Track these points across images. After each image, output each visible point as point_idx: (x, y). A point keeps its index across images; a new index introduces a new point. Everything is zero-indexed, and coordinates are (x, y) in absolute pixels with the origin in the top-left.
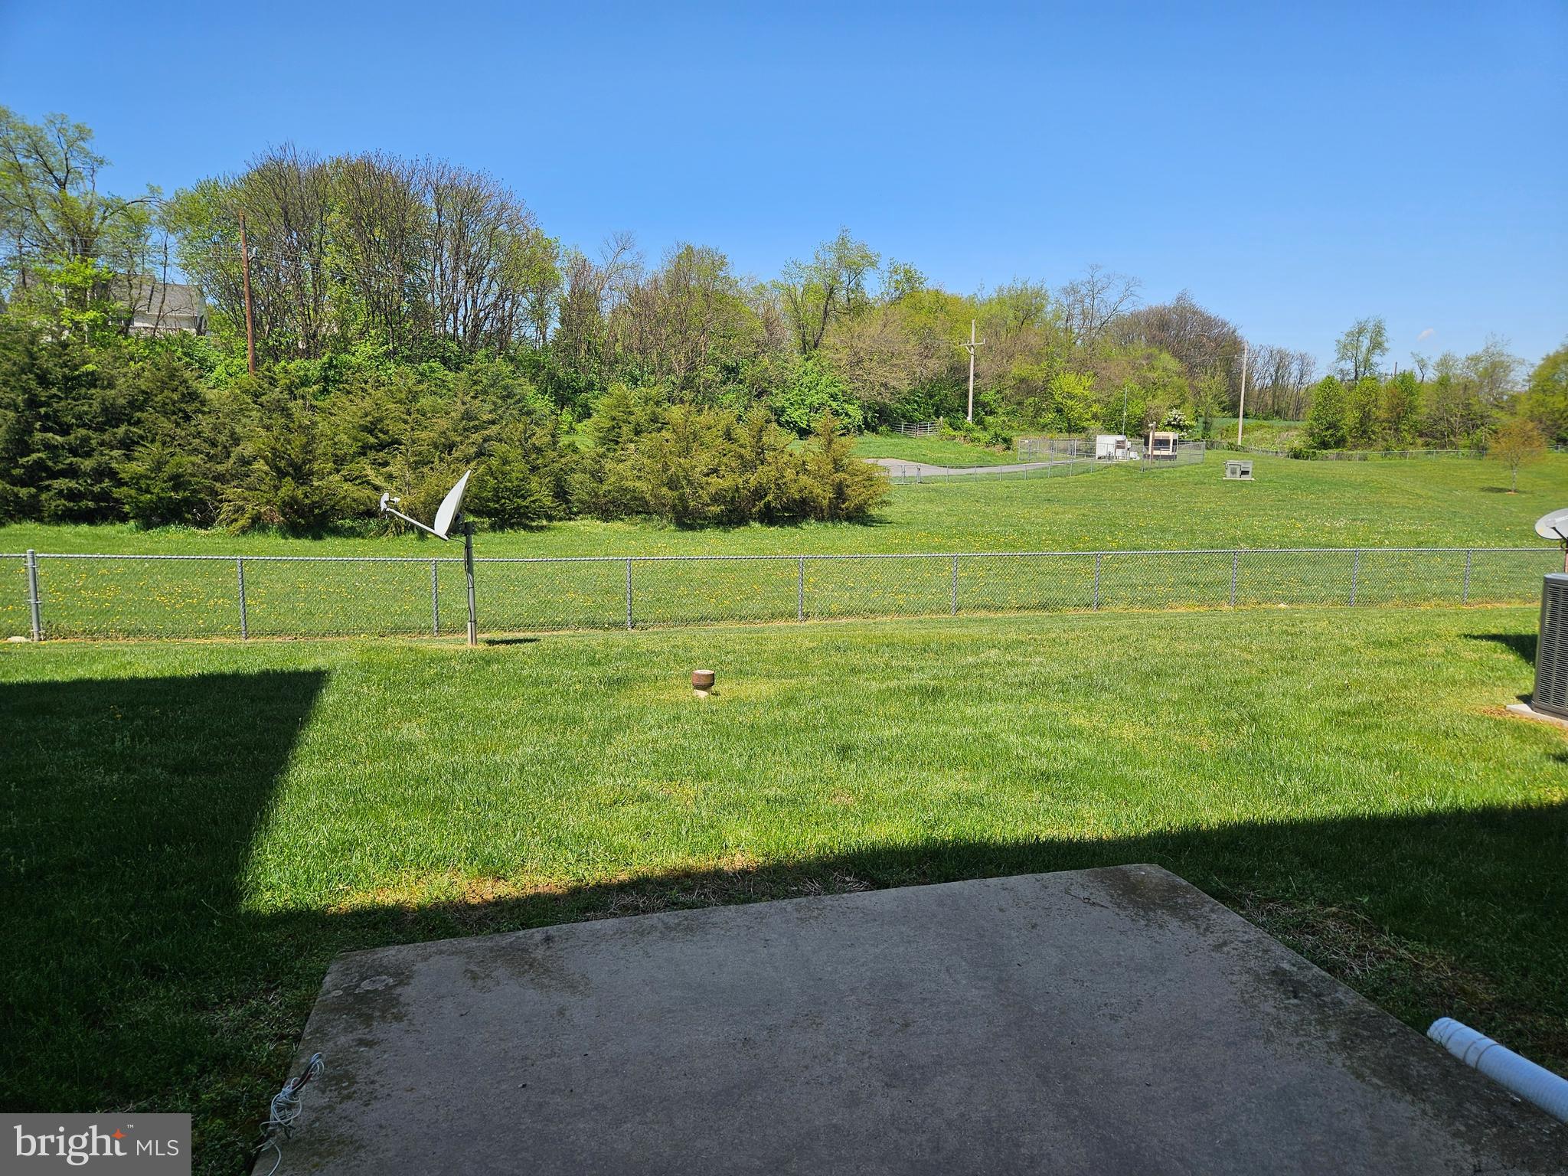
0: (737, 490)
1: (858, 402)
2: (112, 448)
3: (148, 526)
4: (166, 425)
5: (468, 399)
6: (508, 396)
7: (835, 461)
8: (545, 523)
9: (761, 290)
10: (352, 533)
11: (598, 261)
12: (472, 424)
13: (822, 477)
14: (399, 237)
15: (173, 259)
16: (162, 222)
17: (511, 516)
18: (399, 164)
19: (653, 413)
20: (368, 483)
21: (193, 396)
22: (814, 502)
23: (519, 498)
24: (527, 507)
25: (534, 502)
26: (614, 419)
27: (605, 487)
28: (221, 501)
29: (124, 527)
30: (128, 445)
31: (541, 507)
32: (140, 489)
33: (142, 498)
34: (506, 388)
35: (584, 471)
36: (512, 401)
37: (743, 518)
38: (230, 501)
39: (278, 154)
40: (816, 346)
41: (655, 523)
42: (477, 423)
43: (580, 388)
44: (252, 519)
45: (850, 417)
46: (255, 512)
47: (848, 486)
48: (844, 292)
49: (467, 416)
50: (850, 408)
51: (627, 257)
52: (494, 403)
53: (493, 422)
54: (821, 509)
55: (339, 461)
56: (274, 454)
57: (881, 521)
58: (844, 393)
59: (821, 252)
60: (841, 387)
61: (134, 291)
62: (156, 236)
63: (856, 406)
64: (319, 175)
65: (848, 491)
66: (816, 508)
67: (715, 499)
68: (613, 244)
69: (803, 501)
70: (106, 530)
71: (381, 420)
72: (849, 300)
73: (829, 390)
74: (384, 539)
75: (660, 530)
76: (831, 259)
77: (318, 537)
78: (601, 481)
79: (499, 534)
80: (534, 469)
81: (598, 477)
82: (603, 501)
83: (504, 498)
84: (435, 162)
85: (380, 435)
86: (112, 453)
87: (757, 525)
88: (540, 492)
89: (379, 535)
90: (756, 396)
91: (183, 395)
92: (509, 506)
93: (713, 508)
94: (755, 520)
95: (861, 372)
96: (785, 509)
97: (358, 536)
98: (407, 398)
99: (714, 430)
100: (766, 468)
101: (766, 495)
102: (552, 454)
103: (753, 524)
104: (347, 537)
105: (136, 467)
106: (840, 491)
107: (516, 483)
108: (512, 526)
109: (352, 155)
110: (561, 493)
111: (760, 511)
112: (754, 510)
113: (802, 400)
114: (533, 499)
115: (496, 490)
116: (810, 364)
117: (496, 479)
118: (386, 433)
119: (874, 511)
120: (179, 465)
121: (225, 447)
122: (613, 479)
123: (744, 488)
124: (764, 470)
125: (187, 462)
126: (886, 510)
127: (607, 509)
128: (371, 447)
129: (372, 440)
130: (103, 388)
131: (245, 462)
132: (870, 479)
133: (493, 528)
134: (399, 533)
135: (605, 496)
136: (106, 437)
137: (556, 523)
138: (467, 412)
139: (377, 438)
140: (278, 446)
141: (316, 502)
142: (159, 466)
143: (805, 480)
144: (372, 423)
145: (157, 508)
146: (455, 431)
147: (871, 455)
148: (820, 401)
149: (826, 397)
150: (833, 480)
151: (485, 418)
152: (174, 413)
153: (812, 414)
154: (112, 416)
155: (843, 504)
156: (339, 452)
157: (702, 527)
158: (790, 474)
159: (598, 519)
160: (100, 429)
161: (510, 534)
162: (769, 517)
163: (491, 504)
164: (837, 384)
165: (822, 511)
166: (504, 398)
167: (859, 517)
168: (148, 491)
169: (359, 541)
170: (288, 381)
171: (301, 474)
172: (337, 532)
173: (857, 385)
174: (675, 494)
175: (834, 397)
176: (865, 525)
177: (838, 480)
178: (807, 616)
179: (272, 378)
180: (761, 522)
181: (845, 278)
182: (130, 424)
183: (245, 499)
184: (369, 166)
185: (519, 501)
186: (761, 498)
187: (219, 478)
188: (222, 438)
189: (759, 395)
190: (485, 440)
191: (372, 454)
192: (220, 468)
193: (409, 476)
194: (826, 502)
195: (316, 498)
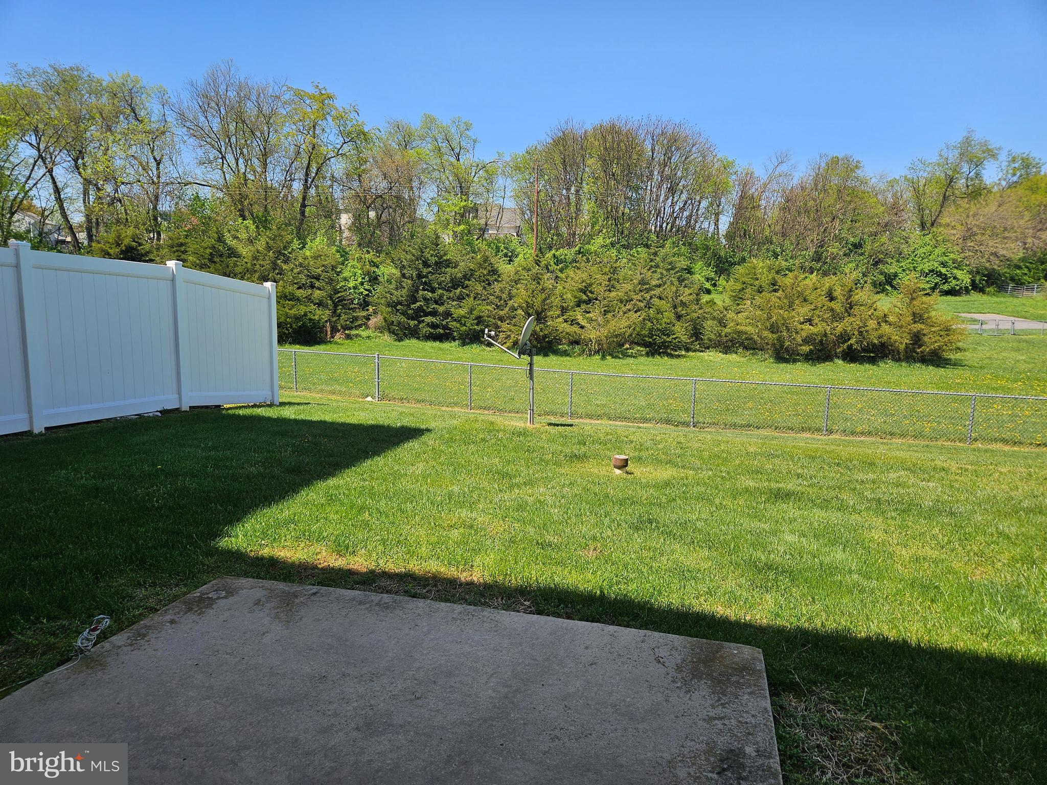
0: (825, 335)
1: (967, 268)
2: (453, 300)
3: (464, 344)
4: (479, 288)
5: (645, 271)
6: (672, 269)
7: (914, 314)
8: (683, 353)
9: (892, 183)
10: (565, 354)
11: (761, 173)
12: (645, 287)
13: (901, 327)
14: (628, 170)
15: (508, 194)
16: (503, 173)
17: (660, 347)
18: (631, 123)
19: (774, 278)
20: (578, 324)
21: (494, 272)
22: (891, 346)
23: (665, 335)
24: (670, 342)
25: (675, 339)
26: (744, 283)
27: (727, 330)
28: (499, 332)
29: (453, 344)
30: (461, 298)
31: (679, 342)
32: (461, 324)
33: (462, 329)
34: (670, 263)
35: (714, 318)
36: (673, 272)
37: (829, 356)
38: (504, 332)
39: (564, 126)
40: (932, 225)
41: (759, 357)
42: (648, 286)
43: (735, 262)
44: (514, 342)
45: (958, 280)
46: (515, 339)
47: (924, 335)
48: (964, 181)
49: (642, 282)
50: (958, 273)
51: (784, 168)
52: (661, 273)
53: (659, 286)
54: (898, 351)
55: (564, 310)
56: (527, 305)
57: (956, 364)
58: (954, 261)
59: (946, 150)
60: (952, 256)
61: (488, 213)
62: (500, 181)
63: (965, 271)
64: (585, 136)
65: (926, 339)
66: (893, 351)
67: (806, 341)
68: (774, 159)
69: (883, 345)
70: (446, 345)
71: (591, 285)
72: (968, 186)
73: (939, 259)
74: (581, 358)
75: (762, 361)
76: (953, 156)
77: (546, 355)
78: (725, 327)
79: (650, 359)
80: (679, 317)
81: (722, 323)
82: (725, 339)
83: (656, 335)
84: (653, 118)
85: (589, 294)
86: (453, 303)
87: (840, 362)
88: (681, 332)
89: (580, 355)
90: (873, 265)
91: (489, 271)
92: (658, 340)
93: (804, 348)
94: (838, 358)
95: (972, 244)
96: (864, 350)
97: (568, 355)
98: (610, 271)
99: (819, 290)
100: (852, 319)
101: (849, 339)
102: (694, 307)
103: (836, 360)
104: (562, 356)
105: (462, 312)
106: (917, 339)
107: (664, 325)
108: (659, 354)
109: (604, 121)
110: (696, 334)
111: (843, 351)
112: (838, 350)
113: (914, 267)
114: (674, 336)
115: (651, 330)
116: (927, 238)
117: (652, 323)
118: (592, 293)
119: (946, 355)
120: (481, 311)
121: (505, 301)
122: (732, 324)
123: (831, 334)
124: (849, 321)
125: (485, 309)
126: (959, 356)
127: (727, 346)
128: (585, 302)
129: (584, 297)
130: (452, 268)
131: (514, 309)
132: (948, 330)
133: (647, 355)
134: (590, 355)
135: (726, 336)
136: (451, 295)
137: (691, 354)
138: (643, 279)
139: (588, 296)
140: (529, 300)
141: (547, 334)
142: (471, 311)
143: (886, 328)
144: (585, 287)
145: (469, 334)
146: (635, 292)
147: (973, 311)
148: (931, 268)
149: (936, 264)
150: (910, 330)
151: (654, 283)
152: (484, 282)
153: (922, 278)
154: (456, 283)
155: (919, 348)
156: (564, 304)
157: (795, 361)
158: (872, 324)
159: (720, 352)
160: (448, 290)
161: (658, 359)
162: (851, 356)
163: (647, 339)
164: (948, 254)
165: (899, 353)
166: (668, 270)
167: (936, 359)
168: (464, 325)
169: (568, 358)
170: (546, 262)
171: (540, 317)
172: (556, 352)
173: (967, 255)
174: (775, 336)
175: (944, 264)
176: (938, 366)
177: (915, 330)
178: (830, 432)
179: (538, 260)
180: (844, 360)
181: (965, 169)
182: (463, 288)
183: (510, 331)
184: (613, 127)
185: (665, 337)
186: (845, 341)
187: (501, 319)
188: (504, 296)
189: (876, 264)
190: (651, 298)
191: (583, 306)
192: (502, 313)
193: (600, 319)
194: (902, 347)
195: (546, 332)
